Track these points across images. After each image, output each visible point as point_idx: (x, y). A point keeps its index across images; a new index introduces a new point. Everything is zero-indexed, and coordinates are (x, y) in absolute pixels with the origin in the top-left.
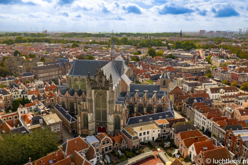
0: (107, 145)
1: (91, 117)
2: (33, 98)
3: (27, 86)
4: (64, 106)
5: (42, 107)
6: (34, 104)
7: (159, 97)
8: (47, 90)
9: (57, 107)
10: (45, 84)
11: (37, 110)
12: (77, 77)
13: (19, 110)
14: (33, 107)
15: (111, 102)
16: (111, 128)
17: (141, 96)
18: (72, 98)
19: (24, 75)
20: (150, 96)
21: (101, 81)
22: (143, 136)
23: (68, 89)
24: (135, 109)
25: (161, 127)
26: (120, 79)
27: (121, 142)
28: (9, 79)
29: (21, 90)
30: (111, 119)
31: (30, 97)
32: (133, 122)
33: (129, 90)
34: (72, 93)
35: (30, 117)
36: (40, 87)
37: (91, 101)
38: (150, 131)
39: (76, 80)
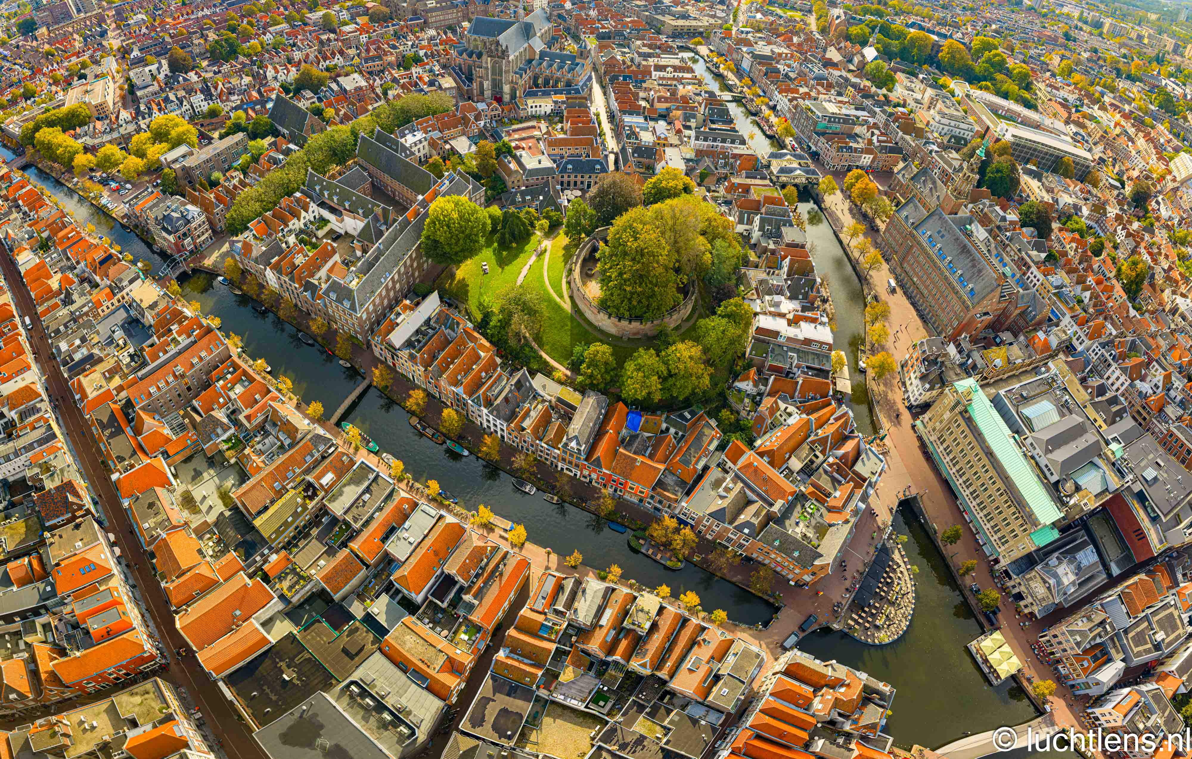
0: (497, 112)
1: (487, 84)
2: (426, 54)
3: (417, 38)
4: (460, 69)
5: (437, 68)
6: (427, 64)
7: (571, 70)
8: (441, 44)
9: (453, 69)
10: (439, 34)
11: (431, 71)
12: (476, 36)
13: (414, 70)
14: (427, 67)
15: (507, 72)
16: (506, 98)
17: (551, 66)
18: (470, 61)
19: (411, 20)
20: (561, 68)
21: (497, 50)
22: (534, 109)
23: (466, 50)
24: (540, 81)
25: (556, 102)
26: (526, 45)
27: (510, 111)
28: (393, 25)
29: (410, 43)
30: (506, 88)
31: (422, 53)
32: (531, 94)
33: (537, 57)
34: (470, 55)
35: (426, 79)
36: (432, 38)
37: (487, 68)
38: (543, 104)
39: (475, 40)
